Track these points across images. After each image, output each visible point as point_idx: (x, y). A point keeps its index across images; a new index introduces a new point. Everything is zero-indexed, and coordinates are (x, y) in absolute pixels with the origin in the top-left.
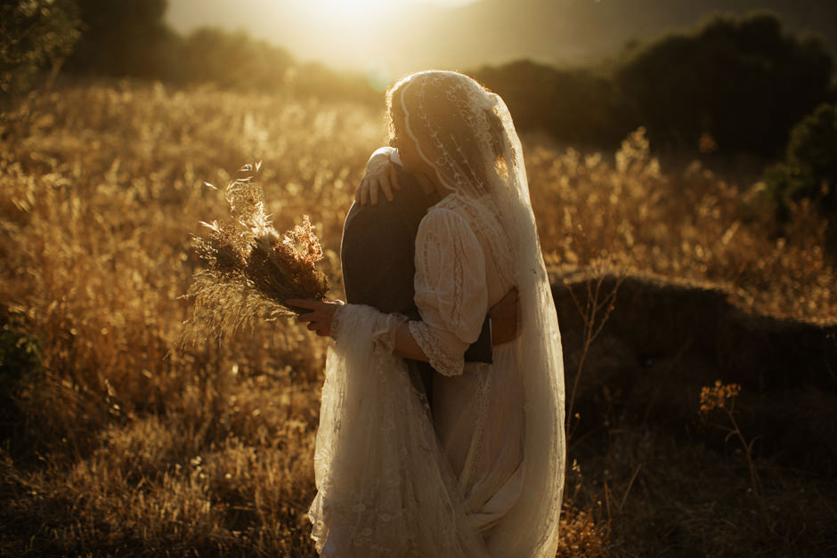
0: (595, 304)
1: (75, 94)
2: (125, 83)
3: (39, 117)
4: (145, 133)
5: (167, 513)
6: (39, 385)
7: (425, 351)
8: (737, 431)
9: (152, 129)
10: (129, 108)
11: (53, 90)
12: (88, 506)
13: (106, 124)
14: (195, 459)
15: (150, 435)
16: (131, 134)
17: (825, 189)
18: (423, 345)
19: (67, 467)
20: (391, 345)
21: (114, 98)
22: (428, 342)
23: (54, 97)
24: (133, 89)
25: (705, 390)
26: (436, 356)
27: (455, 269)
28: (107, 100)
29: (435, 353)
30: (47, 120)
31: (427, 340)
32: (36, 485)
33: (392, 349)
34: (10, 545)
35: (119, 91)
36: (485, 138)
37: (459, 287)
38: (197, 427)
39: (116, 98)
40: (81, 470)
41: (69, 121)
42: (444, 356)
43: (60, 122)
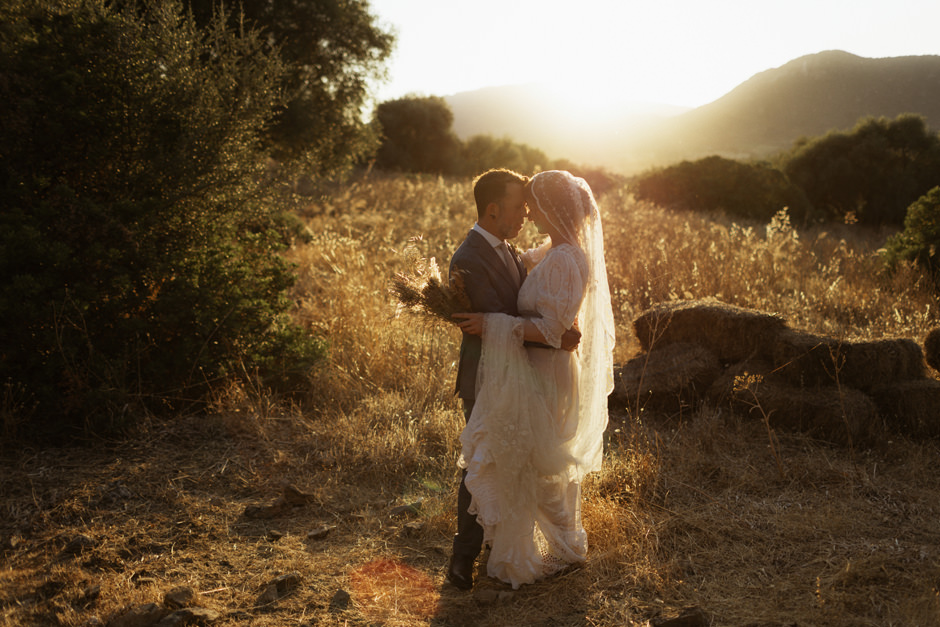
1: (385, 184)
3: (356, 202)
4: (428, 212)
5: (389, 443)
6: (325, 369)
8: (759, 406)
9: (433, 210)
10: (419, 194)
11: (369, 182)
12: (344, 440)
13: (403, 206)
15: (392, 401)
16: (419, 212)
17: (932, 252)
18: (542, 330)
19: (334, 417)
23: (369, 186)
24: (424, 181)
25: (738, 378)
28: (406, 188)
29: (548, 333)
30: (362, 203)
32: (316, 428)
34: (294, 460)
35: (414, 182)
36: (579, 203)
38: (419, 398)
39: (411, 187)
40: (343, 420)
41: (377, 204)
42: (553, 336)
43: (370, 204)
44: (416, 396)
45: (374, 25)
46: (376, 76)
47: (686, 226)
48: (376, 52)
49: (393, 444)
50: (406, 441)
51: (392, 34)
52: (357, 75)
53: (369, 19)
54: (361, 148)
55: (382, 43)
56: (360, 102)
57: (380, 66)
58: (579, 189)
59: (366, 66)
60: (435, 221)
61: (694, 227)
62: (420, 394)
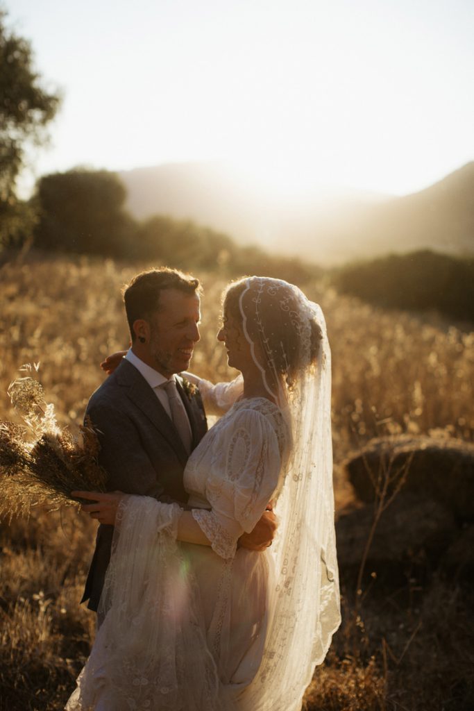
0: (387, 477)
1: (43, 268)
2: (84, 260)
4: (91, 302)
7: (209, 537)
9: (98, 300)
10: (83, 281)
11: (24, 264)
13: (63, 295)
14: (38, 593)
16: (81, 303)
18: (207, 531)
20: (174, 534)
21: (74, 272)
22: (211, 529)
23: (25, 270)
24: (90, 264)
26: (218, 541)
27: (257, 469)
28: (68, 274)
29: (217, 537)
30: (13, 289)
31: (210, 526)
33: (175, 537)
35: (79, 265)
36: (306, 343)
37: (258, 486)
39: (72, 272)
41: (31, 291)
42: (224, 541)
43: (23, 291)
44: (54, 561)
45: (36, 84)
46: (37, 143)
47: (398, 330)
48: (37, 115)
49: (15, 641)
50: (34, 636)
51: (58, 97)
52: (13, 142)
53: (32, 78)
54: (15, 224)
55: (47, 105)
56: (15, 171)
57: (42, 131)
58: (312, 322)
59: (24, 130)
60: (100, 314)
61: (407, 331)
62: (60, 558)
